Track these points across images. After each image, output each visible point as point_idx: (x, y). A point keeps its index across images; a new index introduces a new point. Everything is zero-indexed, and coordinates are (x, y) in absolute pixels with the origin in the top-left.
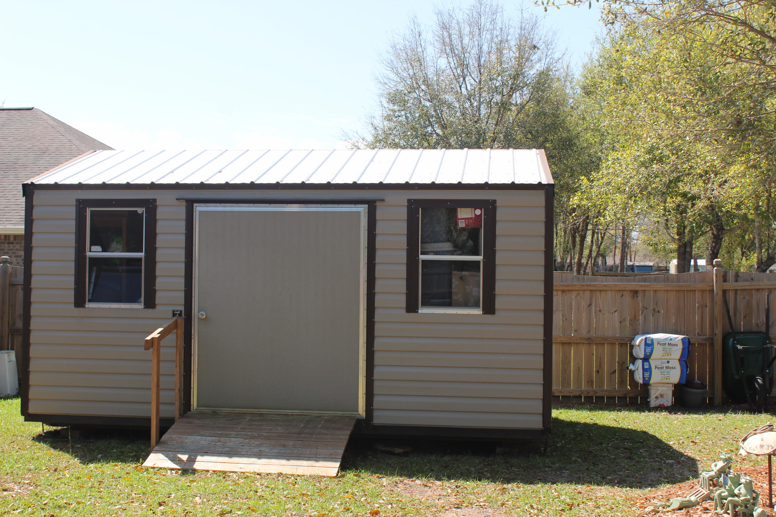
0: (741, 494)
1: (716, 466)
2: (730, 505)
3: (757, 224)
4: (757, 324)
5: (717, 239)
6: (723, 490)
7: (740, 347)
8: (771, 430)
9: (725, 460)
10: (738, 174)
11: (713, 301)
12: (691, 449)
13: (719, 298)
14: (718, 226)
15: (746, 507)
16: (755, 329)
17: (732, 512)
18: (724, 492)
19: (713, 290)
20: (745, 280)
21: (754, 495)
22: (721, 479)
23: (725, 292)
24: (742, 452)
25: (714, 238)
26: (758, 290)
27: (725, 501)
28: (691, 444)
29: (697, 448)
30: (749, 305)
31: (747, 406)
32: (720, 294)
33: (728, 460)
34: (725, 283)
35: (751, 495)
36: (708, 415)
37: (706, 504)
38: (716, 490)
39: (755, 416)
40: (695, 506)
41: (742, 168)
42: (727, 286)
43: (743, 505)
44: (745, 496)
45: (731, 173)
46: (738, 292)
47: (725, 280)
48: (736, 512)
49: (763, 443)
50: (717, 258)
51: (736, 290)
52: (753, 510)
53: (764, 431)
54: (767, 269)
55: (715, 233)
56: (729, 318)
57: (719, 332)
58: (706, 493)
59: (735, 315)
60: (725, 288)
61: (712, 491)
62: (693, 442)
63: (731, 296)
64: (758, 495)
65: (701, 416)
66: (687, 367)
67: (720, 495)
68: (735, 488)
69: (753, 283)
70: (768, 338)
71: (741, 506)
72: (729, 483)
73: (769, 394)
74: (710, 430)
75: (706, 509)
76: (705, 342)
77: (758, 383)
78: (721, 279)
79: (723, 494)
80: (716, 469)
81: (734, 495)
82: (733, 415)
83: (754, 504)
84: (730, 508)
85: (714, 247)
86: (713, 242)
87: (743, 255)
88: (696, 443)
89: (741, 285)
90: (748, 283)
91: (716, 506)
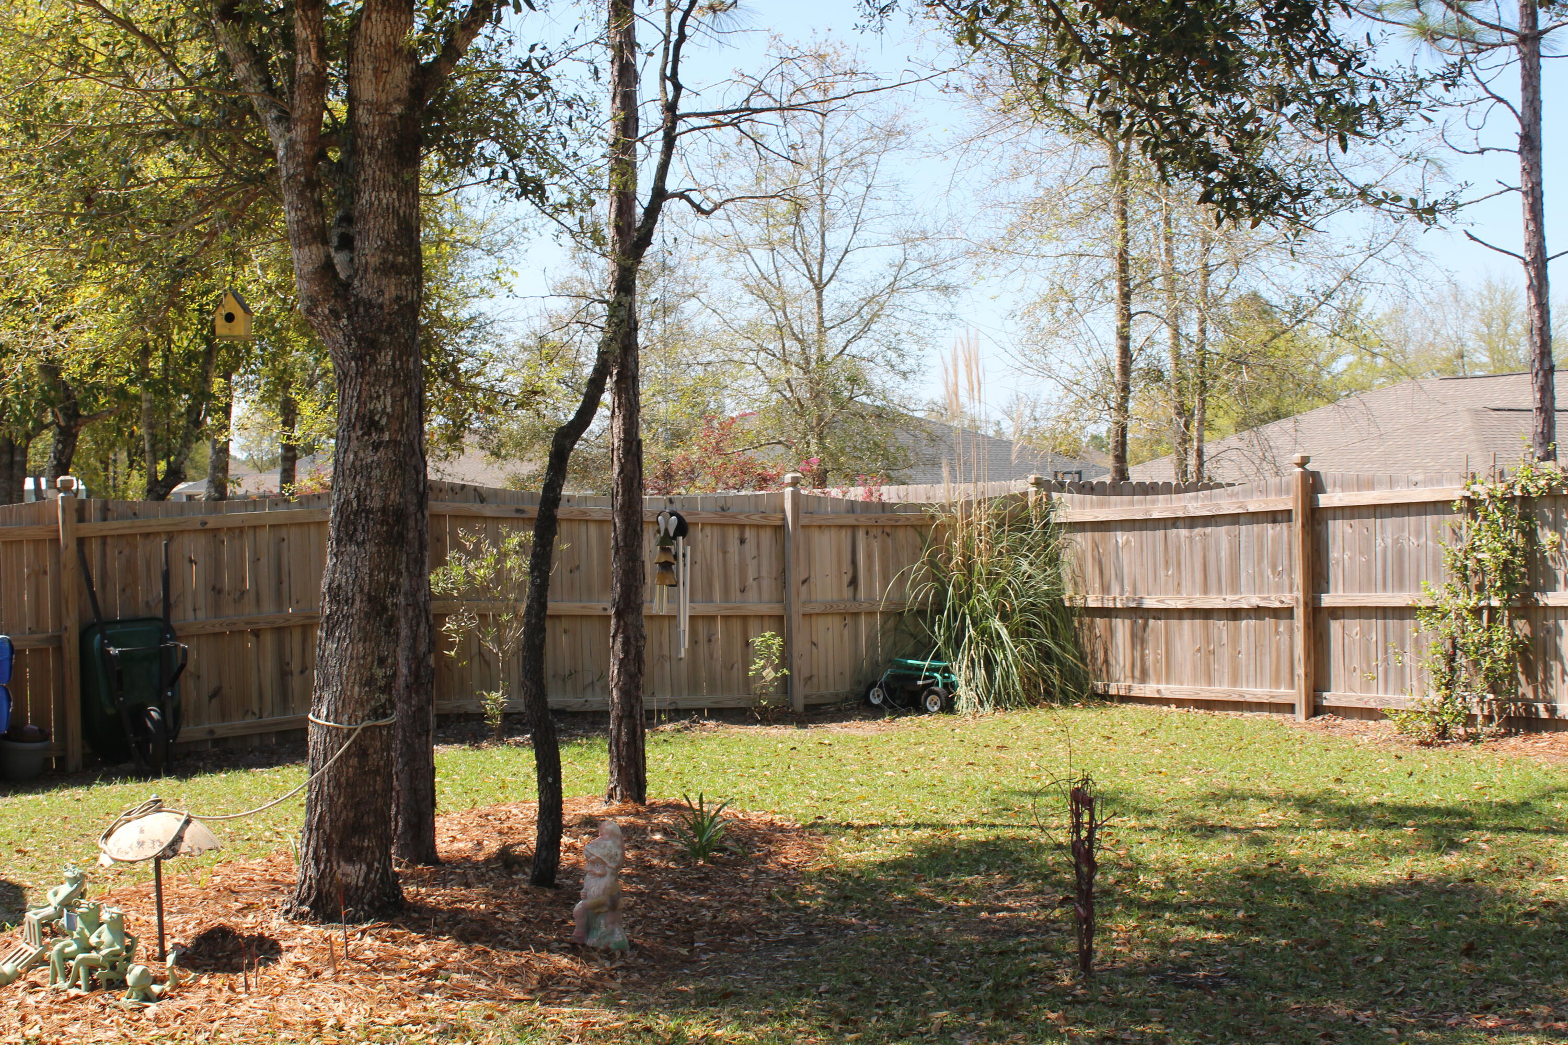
0: (102, 943)
1: (56, 894)
2: (81, 970)
3: (145, 406)
4: (147, 603)
5: (67, 437)
6: (68, 940)
7: (114, 651)
8: (159, 810)
9: (74, 880)
10: (92, 304)
11: (58, 562)
12: (15, 867)
13: (69, 555)
14: (67, 408)
15: (113, 967)
16: (143, 612)
17: (86, 981)
18: (69, 945)
19: (58, 540)
20: (122, 517)
21: (128, 941)
22: (64, 921)
23: (81, 542)
24: (105, 860)
25: (60, 434)
26: (147, 535)
27: (72, 963)
28: (16, 855)
29: (28, 862)
30: (130, 567)
31: (131, 766)
32: (73, 546)
33: (79, 880)
34: (82, 525)
35: (121, 942)
36: (54, 792)
37: (35, 976)
38: (54, 944)
39: (149, 784)
40: (13, 982)
41: (100, 294)
42: (86, 529)
43: (107, 965)
44: (111, 946)
45: (78, 302)
46: (109, 541)
47: (81, 518)
48: (95, 981)
49: (142, 837)
50: (67, 474)
51: (104, 539)
52: (125, 972)
53: (145, 813)
54: (167, 493)
55: (62, 423)
56: (93, 594)
57: (72, 623)
58: (35, 952)
59: (104, 586)
60: (82, 534)
61: (47, 947)
62: (19, 851)
63: (95, 548)
64: (135, 941)
65: (41, 797)
66: (9, 700)
67: (61, 951)
68: (91, 933)
69: (138, 522)
70: (169, 628)
71: (104, 968)
72: (79, 924)
73: (175, 738)
74: (56, 822)
75: (35, 985)
76: (44, 646)
77: (151, 718)
78: (75, 517)
79: (67, 950)
80: (54, 901)
81: (90, 948)
82: (106, 788)
83: (129, 960)
84: (82, 974)
85: (62, 452)
86: (59, 442)
87: (131, 466)
88: (25, 853)
89: (113, 526)
90: (127, 523)
91: (55, 975)
